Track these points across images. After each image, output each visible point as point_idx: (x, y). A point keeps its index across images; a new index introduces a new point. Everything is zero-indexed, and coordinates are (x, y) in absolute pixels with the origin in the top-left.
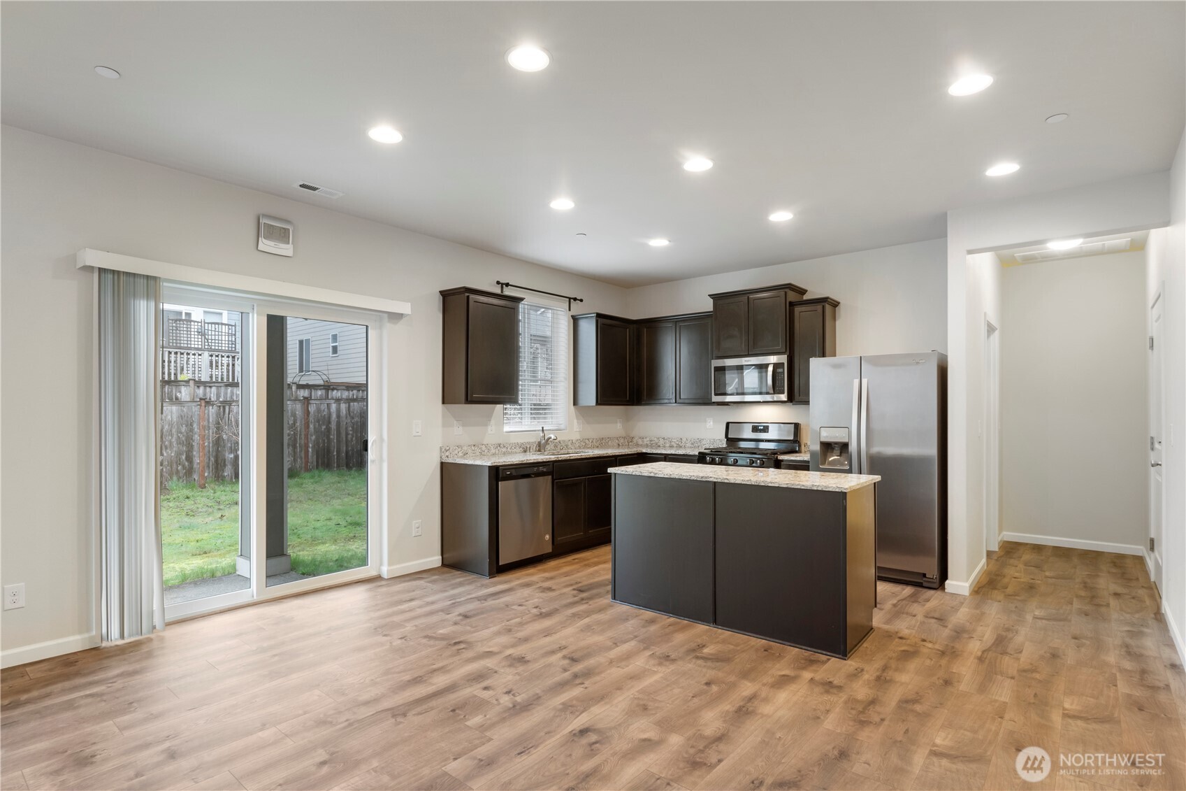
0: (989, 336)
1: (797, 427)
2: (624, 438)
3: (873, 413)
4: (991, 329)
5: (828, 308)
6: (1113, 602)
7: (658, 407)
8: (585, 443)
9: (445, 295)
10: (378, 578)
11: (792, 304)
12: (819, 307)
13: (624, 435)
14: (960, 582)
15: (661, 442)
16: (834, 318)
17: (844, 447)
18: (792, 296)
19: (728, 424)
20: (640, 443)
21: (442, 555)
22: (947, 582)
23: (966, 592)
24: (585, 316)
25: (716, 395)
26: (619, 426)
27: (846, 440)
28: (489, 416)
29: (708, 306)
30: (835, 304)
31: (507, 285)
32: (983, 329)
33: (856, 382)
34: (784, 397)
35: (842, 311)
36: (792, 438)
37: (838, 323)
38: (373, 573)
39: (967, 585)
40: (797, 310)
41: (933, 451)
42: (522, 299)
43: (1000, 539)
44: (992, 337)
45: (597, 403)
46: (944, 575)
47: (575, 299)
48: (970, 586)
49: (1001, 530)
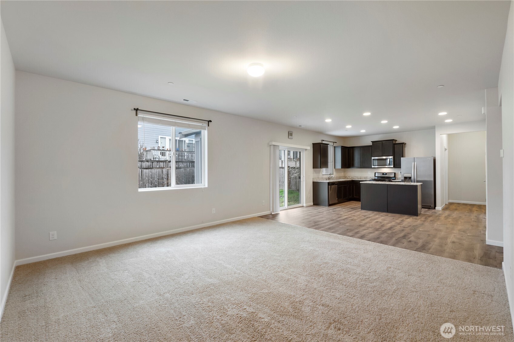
0: (445, 151)
1: (395, 173)
2: (344, 177)
3: (418, 170)
4: (446, 149)
5: (404, 145)
6: (475, 211)
7: (354, 169)
8: (337, 178)
9: (313, 144)
10: (303, 207)
11: (394, 144)
12: (402, 145)
13: (344, 176)
14: (439, 208)
15: (355, 178)
16: (405, 148)
17: (410, 178)
18: (394, 142)
19: (375, 173)
20: (349, 178)
21: (313, 202)
22: (436, 207)
23: (441, 209)
24: (338, 147)
25: (373, 166)
26: (343, 173)
27: (411, 176)
28: (320, 171)
29: (371, 144)
30: (405, 144)
31: (324, 140)
32: (444, 150)
33: (413, 163)
34: (392, 166)
35: (407, 145)
36: (394, 176)
37: (406, 148)
38: (302, 205)
39: (441, 208)
40: (395, 146)
41: (432, 179)
42: (329, 144)
43: (448, 201)
44: (446, 151)
45: (342, 168)
46: (435, 206)
47: (335, 142)
48: (442, 208)
49: (449, 199)
